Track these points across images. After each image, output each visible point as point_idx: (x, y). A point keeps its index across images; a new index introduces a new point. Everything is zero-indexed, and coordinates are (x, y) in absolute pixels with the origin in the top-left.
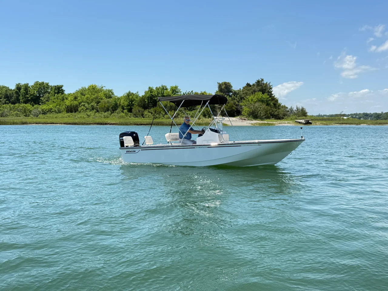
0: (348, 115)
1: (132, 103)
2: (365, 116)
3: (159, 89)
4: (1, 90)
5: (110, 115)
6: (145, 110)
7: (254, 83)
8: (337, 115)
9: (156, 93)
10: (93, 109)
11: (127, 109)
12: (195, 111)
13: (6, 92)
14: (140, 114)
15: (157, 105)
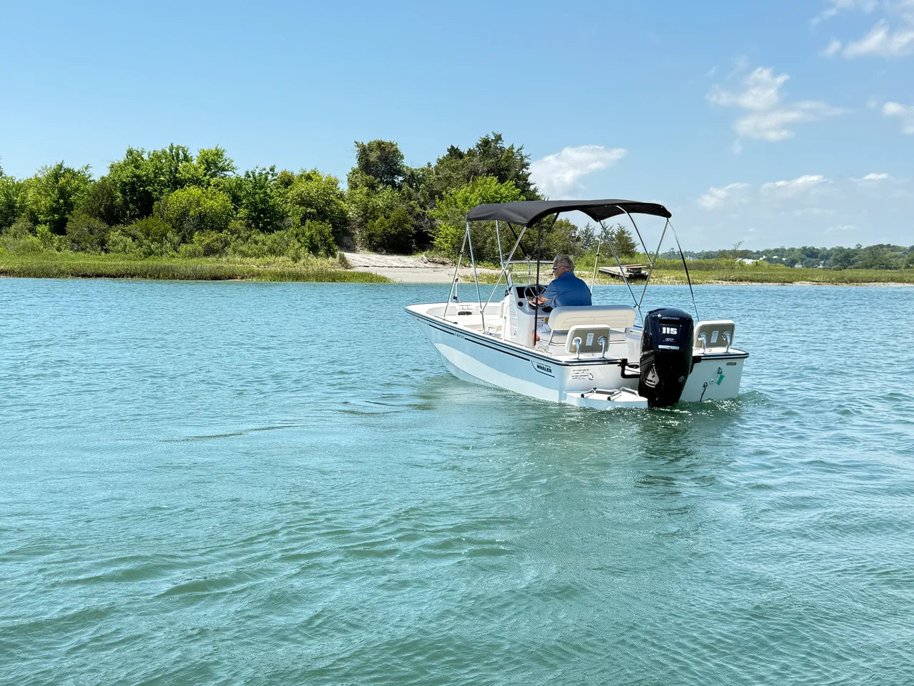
0: (759, 254)
1: (66, 201)
2: (808, 257)
3: (160, 156)
6: (111, 225)
7: (473, 146)
8: (723, 254)
9: (151, 169)
11: (47, 221)
12: (282, 232)
14: (95, 241)
15: (154, 210)
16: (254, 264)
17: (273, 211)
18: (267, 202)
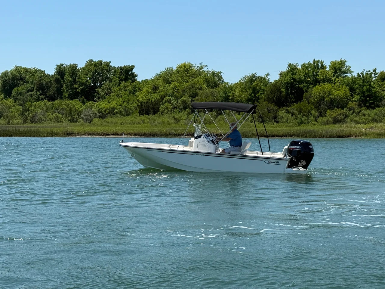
1: (255, 95)
4: (32, 77)
5: (215, 119)
6: (280, 107)
9: (302, 74)
10: (185, 108)
12: (381, 108)
13: (41, 80)
14: (271, 117)
15: (304, 98)
16: (363, 128)
17: (375, 96)
18: (371, 91)
